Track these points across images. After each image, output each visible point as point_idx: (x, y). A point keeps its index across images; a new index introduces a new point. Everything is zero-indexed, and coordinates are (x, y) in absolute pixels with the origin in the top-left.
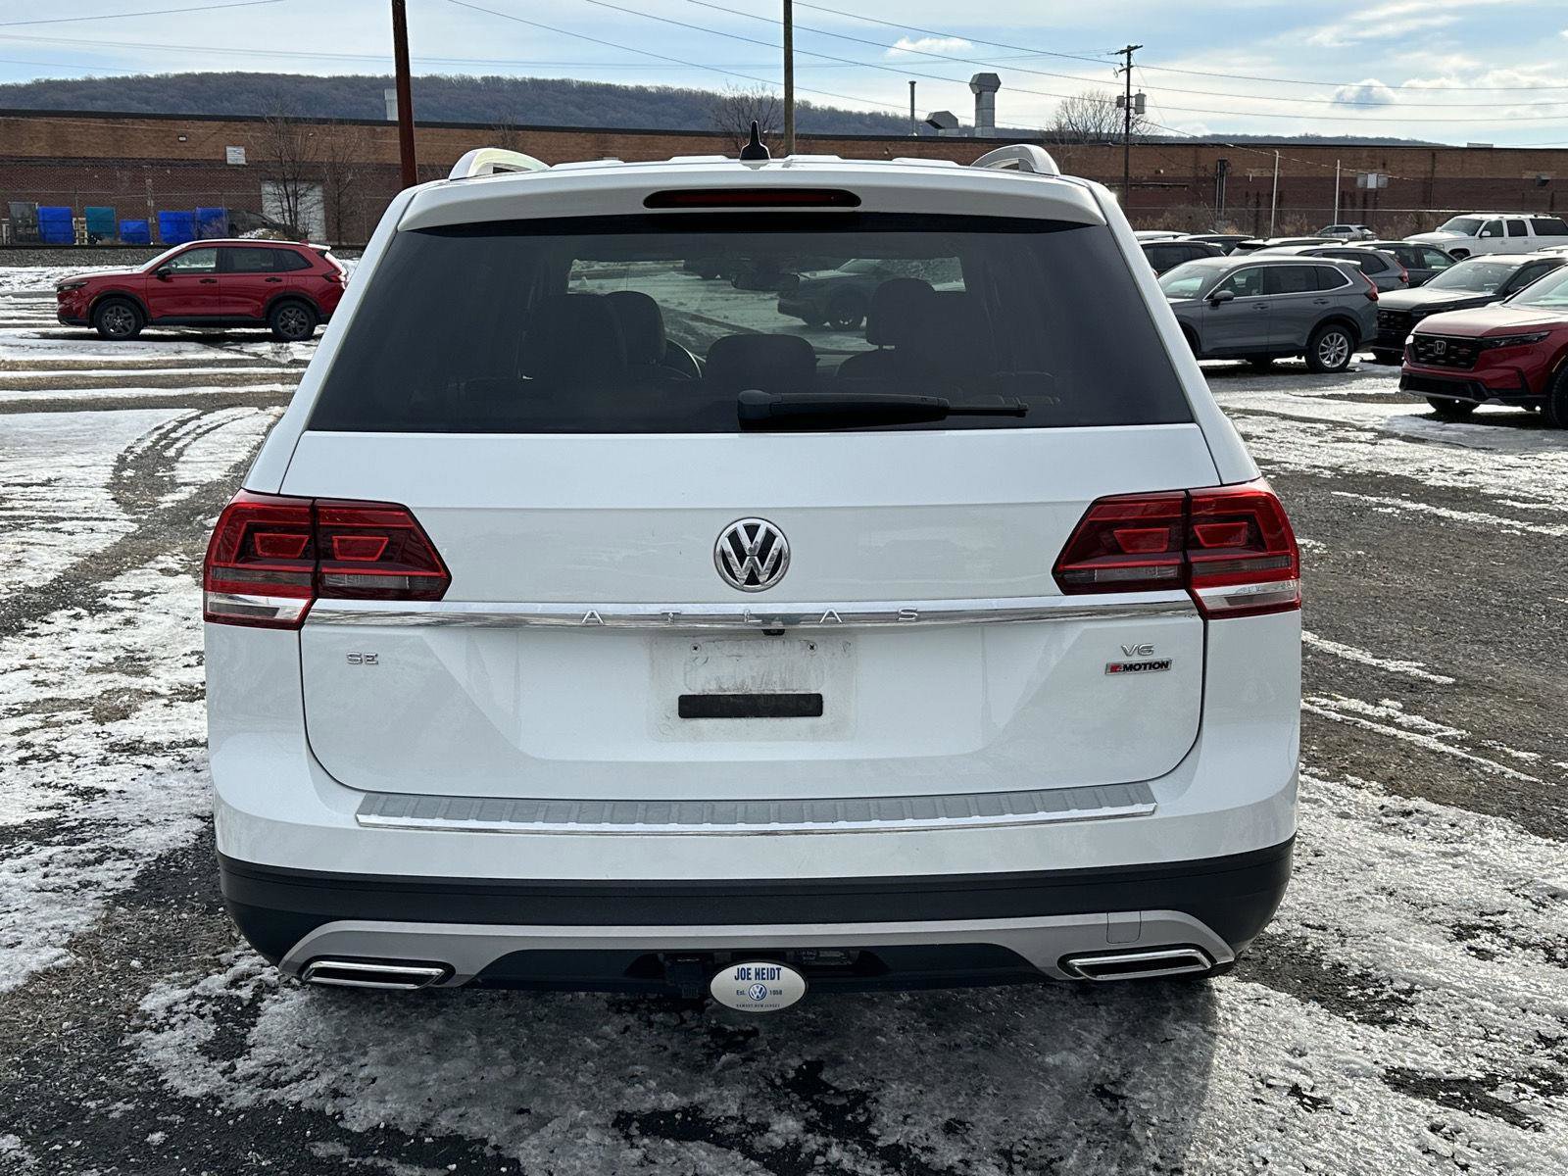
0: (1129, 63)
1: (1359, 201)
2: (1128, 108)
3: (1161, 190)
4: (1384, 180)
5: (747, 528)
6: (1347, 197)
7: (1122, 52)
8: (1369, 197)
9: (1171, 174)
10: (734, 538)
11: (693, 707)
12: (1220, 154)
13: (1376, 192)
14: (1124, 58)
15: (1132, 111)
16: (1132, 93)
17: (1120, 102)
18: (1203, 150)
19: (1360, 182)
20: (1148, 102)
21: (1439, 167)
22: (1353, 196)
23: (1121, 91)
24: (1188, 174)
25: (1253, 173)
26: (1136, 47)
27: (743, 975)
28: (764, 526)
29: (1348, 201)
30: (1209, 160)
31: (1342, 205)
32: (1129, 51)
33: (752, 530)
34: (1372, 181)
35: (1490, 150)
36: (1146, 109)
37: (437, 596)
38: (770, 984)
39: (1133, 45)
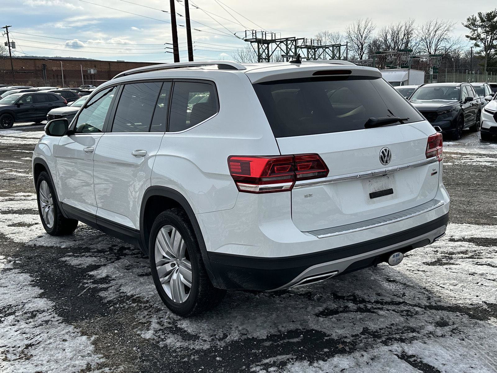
0: (7, 31)
1: (89, 77)
2: (9, 47)
3: (24, 74)
4: (96, 71)
5: (385, 149)
6: (85, 76)
7: (4, 28)
8: (92, 76)
9: (27, 68)
10: (383, 152)
11: (373, 195)
12: (44, 62)
13: (94, 75)
14: (5, 29)
15: (11, 48)
16: (10, 42)
17: (6, 44)
18: (37, 61)
19: (89, 72)
20: (16, 44)
21: (112, 67)
22: (87, 76)
23: (6, 40)
24: (33, 68)
25: (54, 69)
26: (9, 26)
27: (394, 257)
28: (387, 149)
29: (86, 77)
30: (39, 64)
31: (84, 78)
32: (7, 27)
33: (386, 150)
34: (92, 71)
35: (124, 62)
36: (16, 46)
37: (325, 176)
38: (398, 257)
39: (8, 26)
